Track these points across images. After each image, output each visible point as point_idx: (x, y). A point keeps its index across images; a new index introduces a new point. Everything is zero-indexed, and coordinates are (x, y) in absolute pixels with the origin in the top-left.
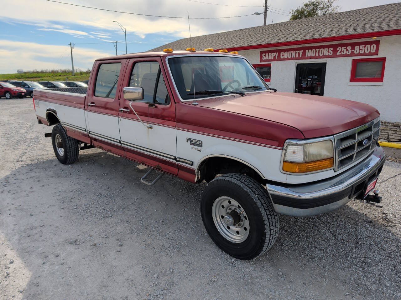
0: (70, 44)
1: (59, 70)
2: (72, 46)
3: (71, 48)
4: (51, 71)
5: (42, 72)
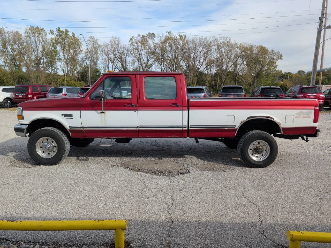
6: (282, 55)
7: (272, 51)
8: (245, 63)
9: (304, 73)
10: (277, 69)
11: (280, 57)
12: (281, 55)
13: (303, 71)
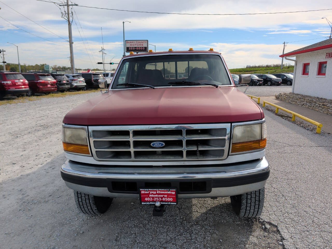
0: (284, 43)
1: (272, 65)
2: (285, 45)
3: (284, 46)
4: (266, 66)
5: (259, 67)
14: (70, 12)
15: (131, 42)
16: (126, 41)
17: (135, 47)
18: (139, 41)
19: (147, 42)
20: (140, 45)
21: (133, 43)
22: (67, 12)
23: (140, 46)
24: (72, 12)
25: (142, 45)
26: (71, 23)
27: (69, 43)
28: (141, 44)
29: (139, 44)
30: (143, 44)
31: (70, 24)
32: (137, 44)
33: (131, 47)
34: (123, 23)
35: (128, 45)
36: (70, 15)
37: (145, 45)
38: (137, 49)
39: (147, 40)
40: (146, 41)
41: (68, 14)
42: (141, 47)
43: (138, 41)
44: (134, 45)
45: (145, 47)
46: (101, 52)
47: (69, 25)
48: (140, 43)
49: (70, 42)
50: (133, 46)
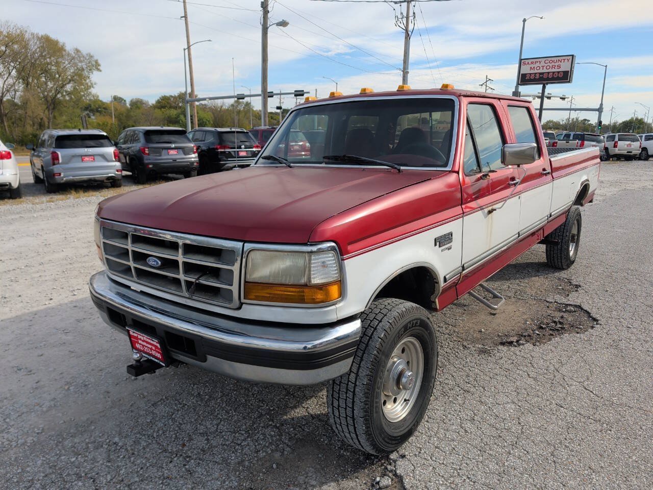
6: (100, 62)
7: (76, 52)
8: (14, 73)
9: (123, 101)
10: (93, 91)
11: (96, 66)
12: (96, 62)
13: (120, 98)
14: (411, 14)
15: (532, 63)
16: (522, 61)
17: (540, 74)
18: (553, 59)
19: (570, 60)
20: (554, 67)
21: (538, 64)
22: (405, 15)
23: (554, 70)
24: (414, 13)
25: (559, 67)
26: (410, 33)
27: (402, 73)
28: (556, 64)
29: (551, 65)
30: (562, 64)
31: (408, 37)
32: (546, 65)
33: (530, 74)
34: (524, 21)
35: (526, 70)
36: (411, 18)
37: (565, 67)
38: (545, 76)
39: (573, 56)
40: (568, 58)
41: (407, 18)
42: (554, 73)
43: (549, 59)
44: (538, 68)
45: (563, 72)
46: (484, 86)
47: (406, 38)
48: (553, 64)
49: (403, 71)
50: (536, 71)
